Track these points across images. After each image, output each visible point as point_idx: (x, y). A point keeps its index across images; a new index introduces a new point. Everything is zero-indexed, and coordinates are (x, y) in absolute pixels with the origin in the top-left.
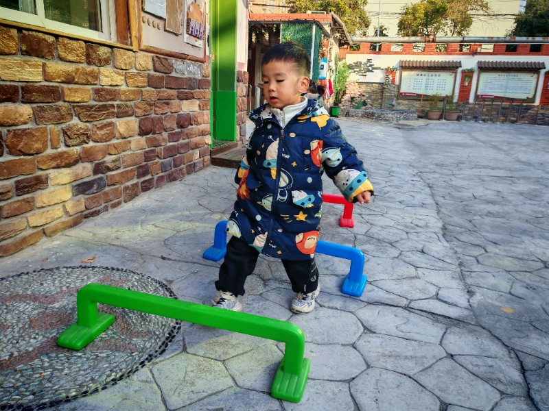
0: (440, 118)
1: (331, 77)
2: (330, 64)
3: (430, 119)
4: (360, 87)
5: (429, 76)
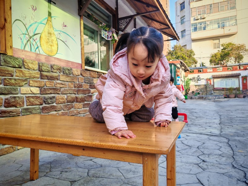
0: (235, 97)
1: (182, 84)
2: (181, 79)
3: (230, 98)
4: (196, 87)
5: (226, 80)
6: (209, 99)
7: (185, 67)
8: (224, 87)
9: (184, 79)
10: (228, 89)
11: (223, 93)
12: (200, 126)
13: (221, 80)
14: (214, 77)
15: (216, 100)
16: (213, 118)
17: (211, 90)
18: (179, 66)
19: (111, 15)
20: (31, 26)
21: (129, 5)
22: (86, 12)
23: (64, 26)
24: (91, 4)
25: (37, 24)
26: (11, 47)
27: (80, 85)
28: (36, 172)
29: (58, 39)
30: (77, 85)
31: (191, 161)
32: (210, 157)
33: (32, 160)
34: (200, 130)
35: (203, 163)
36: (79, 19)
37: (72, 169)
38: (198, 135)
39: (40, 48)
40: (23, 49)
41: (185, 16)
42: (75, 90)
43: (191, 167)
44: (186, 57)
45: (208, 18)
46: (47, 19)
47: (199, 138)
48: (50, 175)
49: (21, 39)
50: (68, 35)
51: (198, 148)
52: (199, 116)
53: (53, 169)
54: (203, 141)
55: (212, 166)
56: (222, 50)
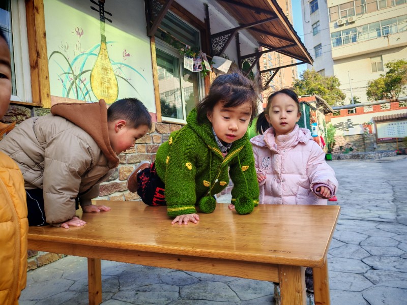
1: (322, 134)
2: (320, 126)
4: (345, 139)
5: (398, 124)
6: (370, 159)
7: (325, 106)
8: (396, 135)
9: (324, 126)
10: (403, 140)
11: (394, 146)
12: (359, 207)
13: (389, 125)
14: (377, 121)
15: (383, 159)
16: (380, 191)
17: (371, 142)
18: (314, 105)
19: (198, 31)
20: (76, 59)
21: (226, 12)
22: (158, 30)
23: (126, 56)
24: (166, 17)
25: (85, 56)
26: (48, 95)
27: (155, 148)
28: (97, 293)
29: (118, 76)
30: (151, 148)
31: (350, 268)
32: (382, 260)
33: (90, 274)
34: (360, 213)
35: (372, 271)
36: (149, 42)
37: (154, 286)
38: (357, 222)
39: (91, 93)
40: (66, 96)
41: (319, 21)
42: (148, 156)
43: (351, 279)
44: (326, 90)
45: (360, 21)
46: (99, 48)
47: (359, 228)
48: (120, 297)
49: (63, 82)
50: (132, 68)
51: (359, 244)
52: (355, 188)
53: (123, 286)
54: (367, 233)
55: (387, 277)
56: (388, 73)
